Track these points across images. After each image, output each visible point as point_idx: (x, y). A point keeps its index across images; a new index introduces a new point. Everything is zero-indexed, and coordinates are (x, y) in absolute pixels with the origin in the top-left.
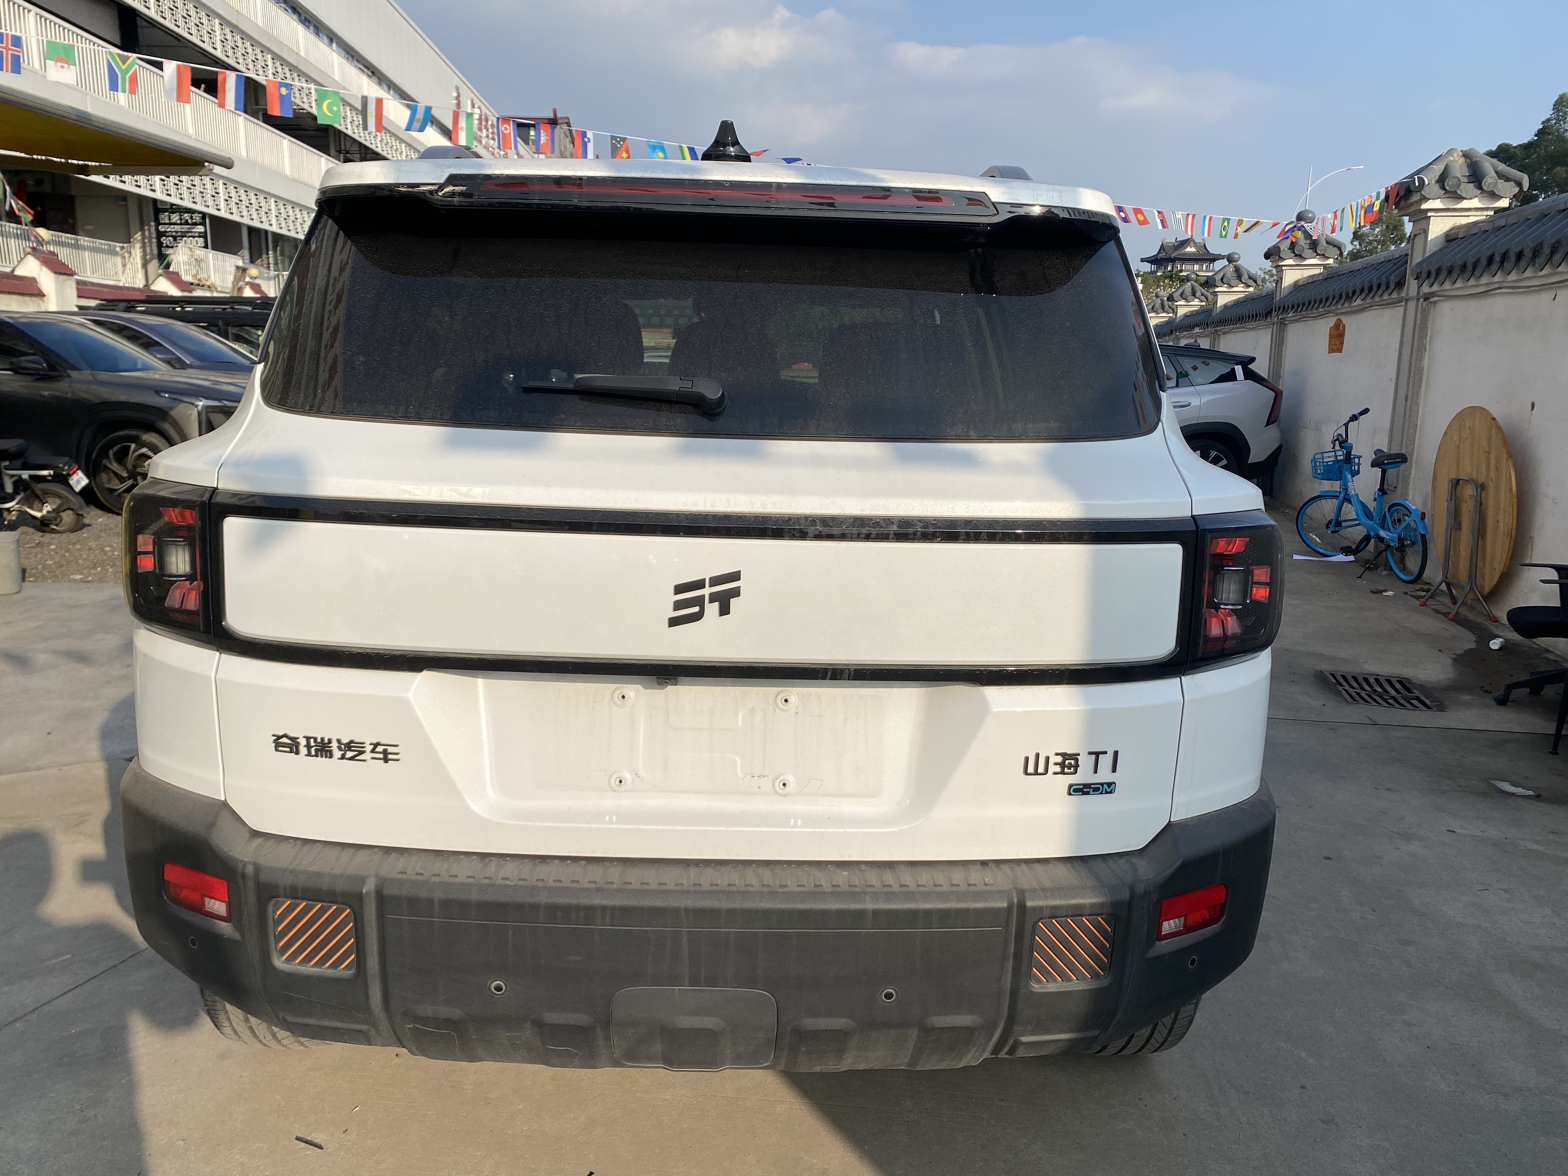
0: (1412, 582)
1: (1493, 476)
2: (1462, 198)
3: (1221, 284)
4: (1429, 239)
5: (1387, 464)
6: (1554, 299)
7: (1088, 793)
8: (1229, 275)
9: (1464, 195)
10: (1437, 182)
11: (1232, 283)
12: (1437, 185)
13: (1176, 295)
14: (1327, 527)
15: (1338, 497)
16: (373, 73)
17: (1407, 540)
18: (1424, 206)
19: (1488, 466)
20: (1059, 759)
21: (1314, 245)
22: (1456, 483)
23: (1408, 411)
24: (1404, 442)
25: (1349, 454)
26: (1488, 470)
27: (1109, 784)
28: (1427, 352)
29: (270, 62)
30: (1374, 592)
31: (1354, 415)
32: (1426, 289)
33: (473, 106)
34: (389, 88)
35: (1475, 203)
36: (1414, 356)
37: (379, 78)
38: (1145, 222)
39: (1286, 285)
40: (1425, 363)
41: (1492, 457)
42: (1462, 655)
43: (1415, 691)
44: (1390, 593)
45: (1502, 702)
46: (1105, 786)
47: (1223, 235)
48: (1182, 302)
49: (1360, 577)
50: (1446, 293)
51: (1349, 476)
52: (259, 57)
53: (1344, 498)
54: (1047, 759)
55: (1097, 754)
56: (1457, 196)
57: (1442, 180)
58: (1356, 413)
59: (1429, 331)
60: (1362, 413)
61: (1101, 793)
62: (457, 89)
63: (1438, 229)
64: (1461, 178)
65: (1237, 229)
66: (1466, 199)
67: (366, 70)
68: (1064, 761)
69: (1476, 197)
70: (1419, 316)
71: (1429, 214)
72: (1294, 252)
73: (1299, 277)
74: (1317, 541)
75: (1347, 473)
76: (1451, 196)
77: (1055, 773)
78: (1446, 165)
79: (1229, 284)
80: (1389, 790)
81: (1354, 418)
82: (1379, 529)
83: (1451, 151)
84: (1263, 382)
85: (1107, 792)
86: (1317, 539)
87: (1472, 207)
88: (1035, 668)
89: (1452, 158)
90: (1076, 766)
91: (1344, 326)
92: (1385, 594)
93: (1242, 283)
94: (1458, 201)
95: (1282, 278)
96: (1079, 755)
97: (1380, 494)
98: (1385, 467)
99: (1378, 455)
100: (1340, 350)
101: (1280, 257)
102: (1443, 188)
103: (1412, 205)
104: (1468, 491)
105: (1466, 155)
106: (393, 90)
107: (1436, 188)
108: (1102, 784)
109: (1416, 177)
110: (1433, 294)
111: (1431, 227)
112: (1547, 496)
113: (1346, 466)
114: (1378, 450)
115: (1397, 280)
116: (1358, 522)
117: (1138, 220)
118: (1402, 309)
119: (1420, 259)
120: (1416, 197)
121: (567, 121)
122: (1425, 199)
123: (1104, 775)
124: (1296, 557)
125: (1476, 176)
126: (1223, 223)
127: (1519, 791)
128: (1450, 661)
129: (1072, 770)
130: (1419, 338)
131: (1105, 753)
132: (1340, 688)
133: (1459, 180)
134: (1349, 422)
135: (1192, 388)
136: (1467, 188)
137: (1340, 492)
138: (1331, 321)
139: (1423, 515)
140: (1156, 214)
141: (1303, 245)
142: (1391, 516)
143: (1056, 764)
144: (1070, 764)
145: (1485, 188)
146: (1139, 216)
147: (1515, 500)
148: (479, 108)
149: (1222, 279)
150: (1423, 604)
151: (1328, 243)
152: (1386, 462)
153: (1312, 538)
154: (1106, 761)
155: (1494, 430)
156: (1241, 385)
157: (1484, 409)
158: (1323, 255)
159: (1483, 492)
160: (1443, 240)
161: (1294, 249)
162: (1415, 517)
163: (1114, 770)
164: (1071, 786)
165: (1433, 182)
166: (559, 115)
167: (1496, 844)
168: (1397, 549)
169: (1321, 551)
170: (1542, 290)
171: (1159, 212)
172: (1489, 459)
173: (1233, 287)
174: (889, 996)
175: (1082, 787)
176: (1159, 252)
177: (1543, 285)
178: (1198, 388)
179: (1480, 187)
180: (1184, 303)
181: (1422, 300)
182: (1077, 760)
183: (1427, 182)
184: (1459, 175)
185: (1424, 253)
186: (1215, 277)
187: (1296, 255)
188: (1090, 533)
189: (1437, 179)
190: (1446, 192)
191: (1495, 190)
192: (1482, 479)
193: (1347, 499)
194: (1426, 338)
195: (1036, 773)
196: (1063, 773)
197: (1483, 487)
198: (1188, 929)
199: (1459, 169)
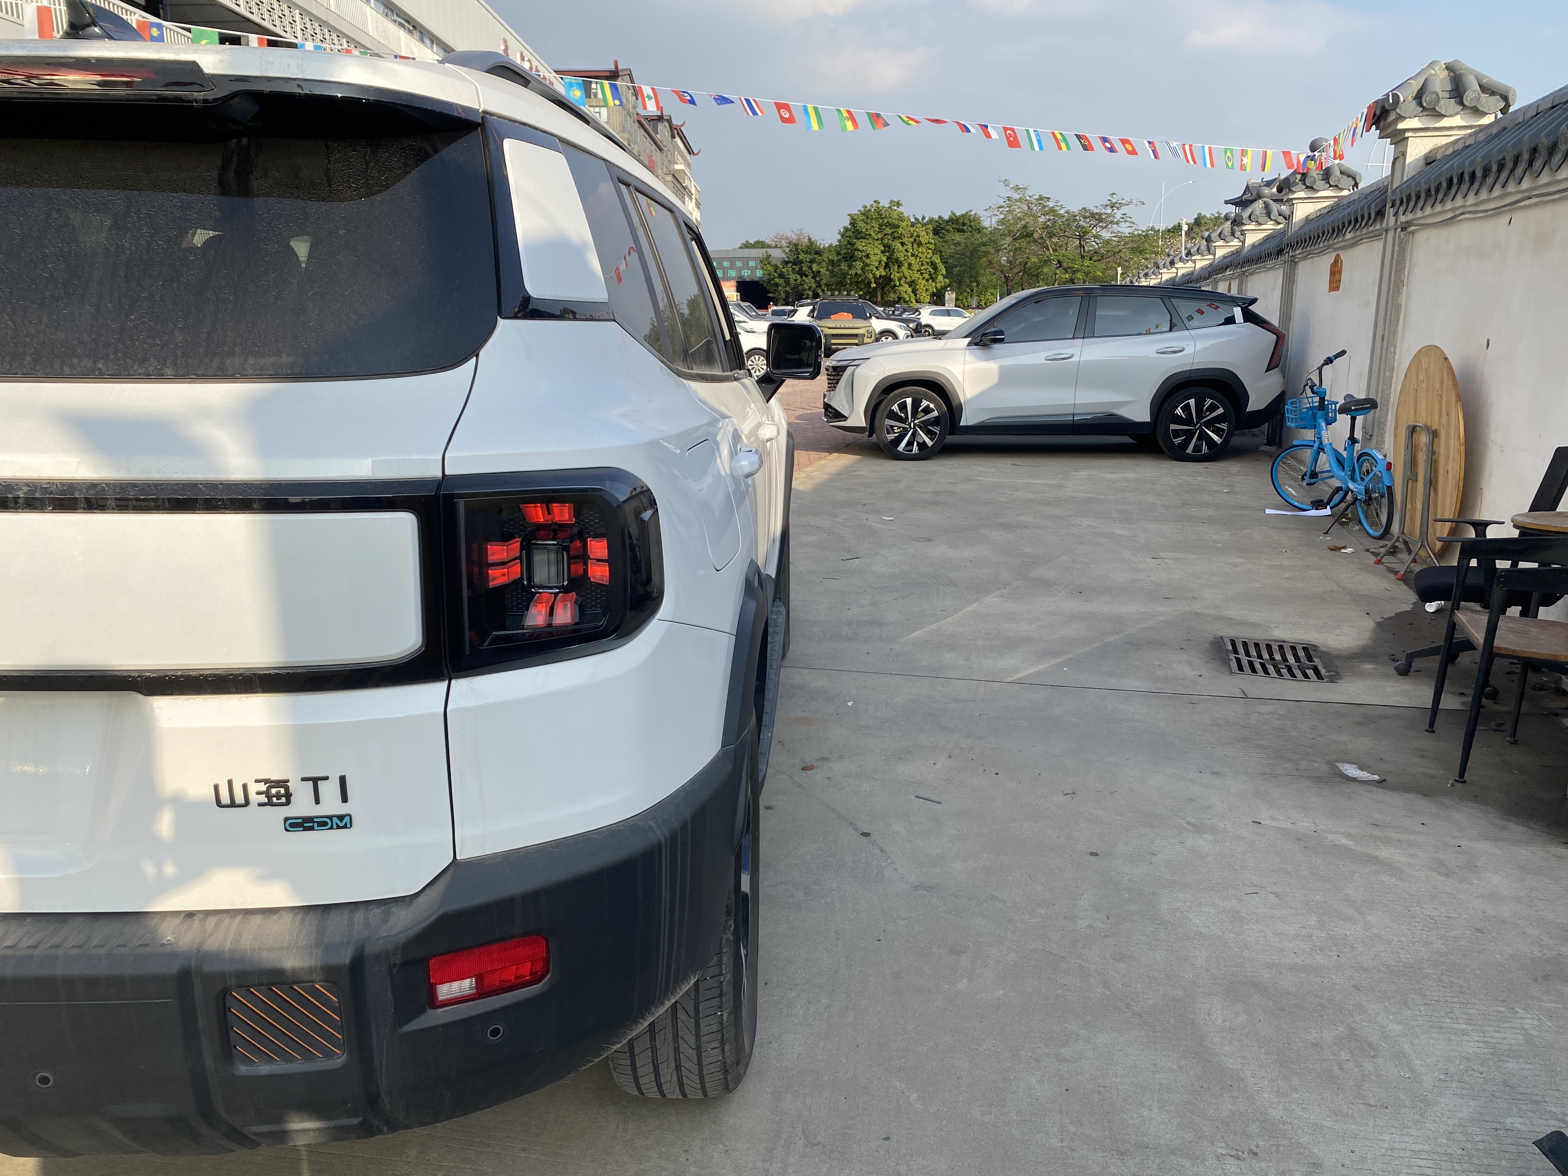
0: (1381, 537)
1: (1444, 422)
2: (1442, 116)
3: (1249, 221)
4: (1407, 162)
5: (1355, 410)
6: (1510, 223)
7: (312, 829)
8: (1257, 212)
9: (1443, 112)
10: (1415, 98)
11: (1262, 219)
12: (1414, 101)
13: (1214, 236)
14: (1303, 479)
15: (1313, 446)
16: (414, 27)
17: (1375, 492)
18: (1401, 126)
19: (1440, 409)
20: (263, 787)
21: (1327, 174)
22: (1413, 430)
23: (1384, 353)
24: (1380, 386)
25: (1322, 400)
26: (1440, 416)
27: (341, 818)
28: (1405, 287)
29: (298, 18)
30: (1331, 550)
31: (1328, 358)
32: (1403, 219)
33: (523, 59)
34: (432, 42)
35: (1458, 121)
36: (1391, 292)
37: (421, 33)
38: (1133, 152)
39: (1297, 220)
40: (1403, 299)
41: (1444, 401)
42: (1390, 618)
43: (1315, 659)
44: (1349, 550)
45: (1404, 672)
46: (335, 820)
47: (1230, 165)
48: (1221, 243)
49: (1327, 533)
50: (1422, 222)
51: (1323, 424)
52: (286, 12)
53: (1319, 448)
54: (245, 787)
55: (315, 781)
56: (1437, 114)
57: (1419, 97)
58: (1331, 355)
59: (1407, 265)
60: (1337, 356)
61: (331, 828)
62: (505, 42)
63: (1417, 151)
64: (1441, 95)
65: (1242, 160)
66: (1446, 116)
67: (407, 25)
68: (269, 788)
69: (1457, 114)
70: (1396, 248)
71: (1407, 135)
72: (1305, 184)
73: (1312, 211)
74: (1292, 495)
75: (1320, 420)
76: (1431, 114)
77: (260, 805)
78: (1426, 79)
79: (1257, 222)
80: (1214, 773)
81: (1329, 361)
82: (1349, 481)
83: (1431, 65)
84: (1264, 325)
85: (339, 827)
86: (1293, 492)
87: (1454, 125)
88: (209, 672)
89: (1433, 72)
90: (288, 795)
91: (1341, 261)
92: (1343, 551)
93: (1271, 220)
94: (1439, 119)
95: (1293, 212)
96: (288, 781)
97: (1350, 443)
98: (1354, 414)
99: (1348, 400)
100: (1337, 288)
101: (1290, 189)
102: (1421, 105)
103: (1390, 125)
104: (1423, 439)
105: (1449, 68)
106: (437, 44)
107: (1413, 106)
108: (330, 818)
109: (1390, 93)
110: (1409, 223)
111: (1409, 148)
112: (1496, 443)
113: (1319, 413)
114: (1350, 395)
115: (1377, 209)
116: (1331, 474)
117: (1127, 150)
118: (1382, 242)
119: (1399, 184)
120: (1392, 116)
121: (629, 73)
122: (1401, 118)
123: (331, 805)
124: (1268, 511)
125: (1457, 91)
126: (1226, 154)
127: (1364, 775)
128: (1374, 625)
129: (283, 800)
130: (1396, 271)
131: (326, 778)
132: (1232, 656)
133: (1437, 95)
134: (1323, 365)
135: (1186, 333)
136: (1447, 105)
137: (1315, 441)
138: (1329, 259)
139: (1389, 466)
140: (1147, 144)
141: (1315, 175)
142: (1361, 467)
143: (258, 793)
144: (278, 793)
145: (1466, 103)
146: (1127, 146)
147: (1463, 448)
148: (529, 61)
149: (1250, 216)
150: (1379, 562)
151: (1342, 173)
152: (1353, 408)
153: (1288, 491)
154: (330, 790)
155: (1445, 371)
156: (1241, 328)
157: (1438, 348)
158: (1337, 186)
159: (1436, 440)
160: (1422, 163)
161: (1305, 180)
162: (1380, 468)
163: (345, 799)
164: (286, 819)
165: (1410, 99)
166: (620, 67)
167: (1299, 838)
168: (1365, 501)
169: (1296, 504)
170: (1499, 214)
171: (1149, 142)
172: (1441, 403)
173: (1261, 224)
174: (44, 1080)
175: (300, 821)
176: (1244, 193)
177: (1499, 208)
178: (1192, 332)
179: (1461, 103)
180: (1223, 244)
181: (1400, 229)
182: (287, 789)
183: (1402, 99)
184: (1438, 90)
185: (1402, 179)
186: (1242, 214)
187: (1307, 187)
188: (263, 500)
189: (1414, 95)
190: (1424, 109)
191: (1478, 106)
192: (1435, 426)
193: (1321, 449)
194: (1404, 272)
195: (233, 804)
196: (270, 803)
197: (1434, 434)
198: (481, 993)
199: (1440, 83)
